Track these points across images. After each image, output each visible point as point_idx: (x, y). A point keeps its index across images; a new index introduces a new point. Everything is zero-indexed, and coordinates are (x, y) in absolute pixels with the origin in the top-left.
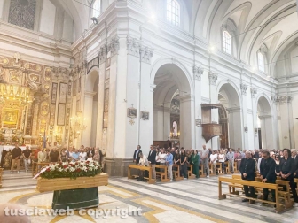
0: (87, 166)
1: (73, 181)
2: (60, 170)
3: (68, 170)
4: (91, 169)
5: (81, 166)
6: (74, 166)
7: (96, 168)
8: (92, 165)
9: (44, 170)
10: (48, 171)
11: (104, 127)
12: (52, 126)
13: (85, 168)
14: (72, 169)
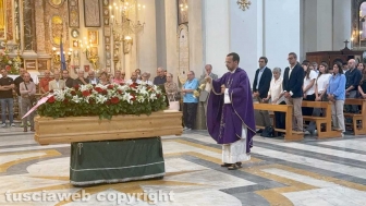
0: (133, 93)
1: (105, 123)
2: (76, 99)
3: (92, 100)
4: (141, 99)
5: (120, 92)
6: (104, 93)
7: (153, 96)
8: (143, 91)
9: (43, 101)
10: (51, 101)
11: (181, 22)
12: (76, 29)
13: (128, 97)
14: (102, 99)
